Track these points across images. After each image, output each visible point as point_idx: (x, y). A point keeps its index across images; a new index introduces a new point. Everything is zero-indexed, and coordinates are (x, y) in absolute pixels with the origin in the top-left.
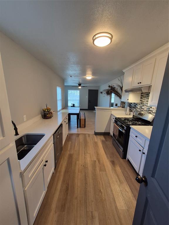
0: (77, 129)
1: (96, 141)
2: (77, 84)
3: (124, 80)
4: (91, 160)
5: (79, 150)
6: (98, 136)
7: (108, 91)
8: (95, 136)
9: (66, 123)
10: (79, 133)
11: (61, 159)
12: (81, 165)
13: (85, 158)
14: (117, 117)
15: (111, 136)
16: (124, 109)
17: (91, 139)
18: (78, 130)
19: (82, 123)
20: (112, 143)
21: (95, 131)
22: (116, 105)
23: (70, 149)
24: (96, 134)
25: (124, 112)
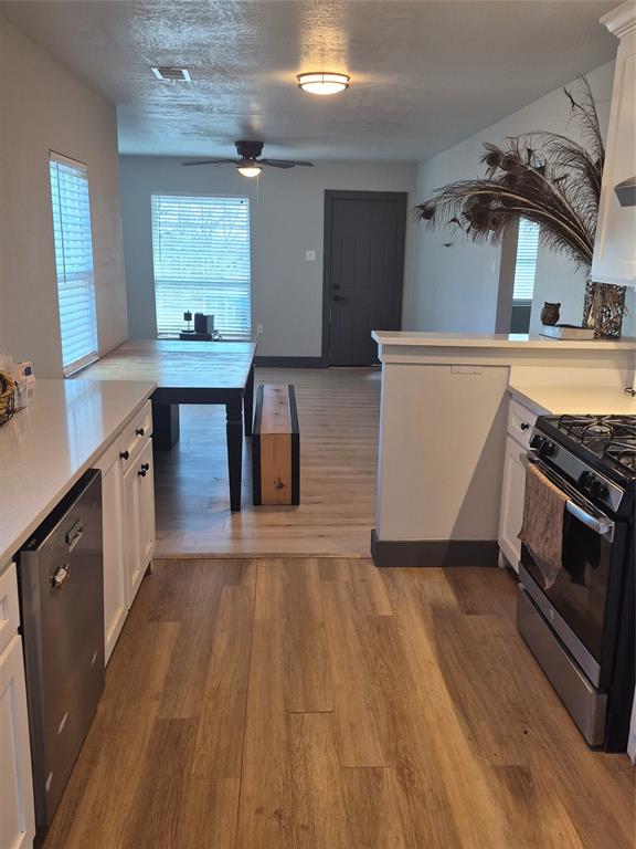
0: (228, 521)
1: (386, 610)
2: (225, 137)
3: (614, 103)
4: (343, 768)
5: (244, 693)
6: (400, 574)
7: (485, 199)
8: (374, 570)
9: (133, 465)
10: (249, 547)
11: (93, 762)
12: (259, 811)
13: (289, 747)
14: (557, 409)
15: (509, 569)
16: (610, 345)
17: (344, 595)
18: (236, 525)
19: (275, 466)
20: (513, 629)
21: (374, 534)
22: (551, 315)
23: (168, 682)
24: (388, 555)
25: (611, 375)
